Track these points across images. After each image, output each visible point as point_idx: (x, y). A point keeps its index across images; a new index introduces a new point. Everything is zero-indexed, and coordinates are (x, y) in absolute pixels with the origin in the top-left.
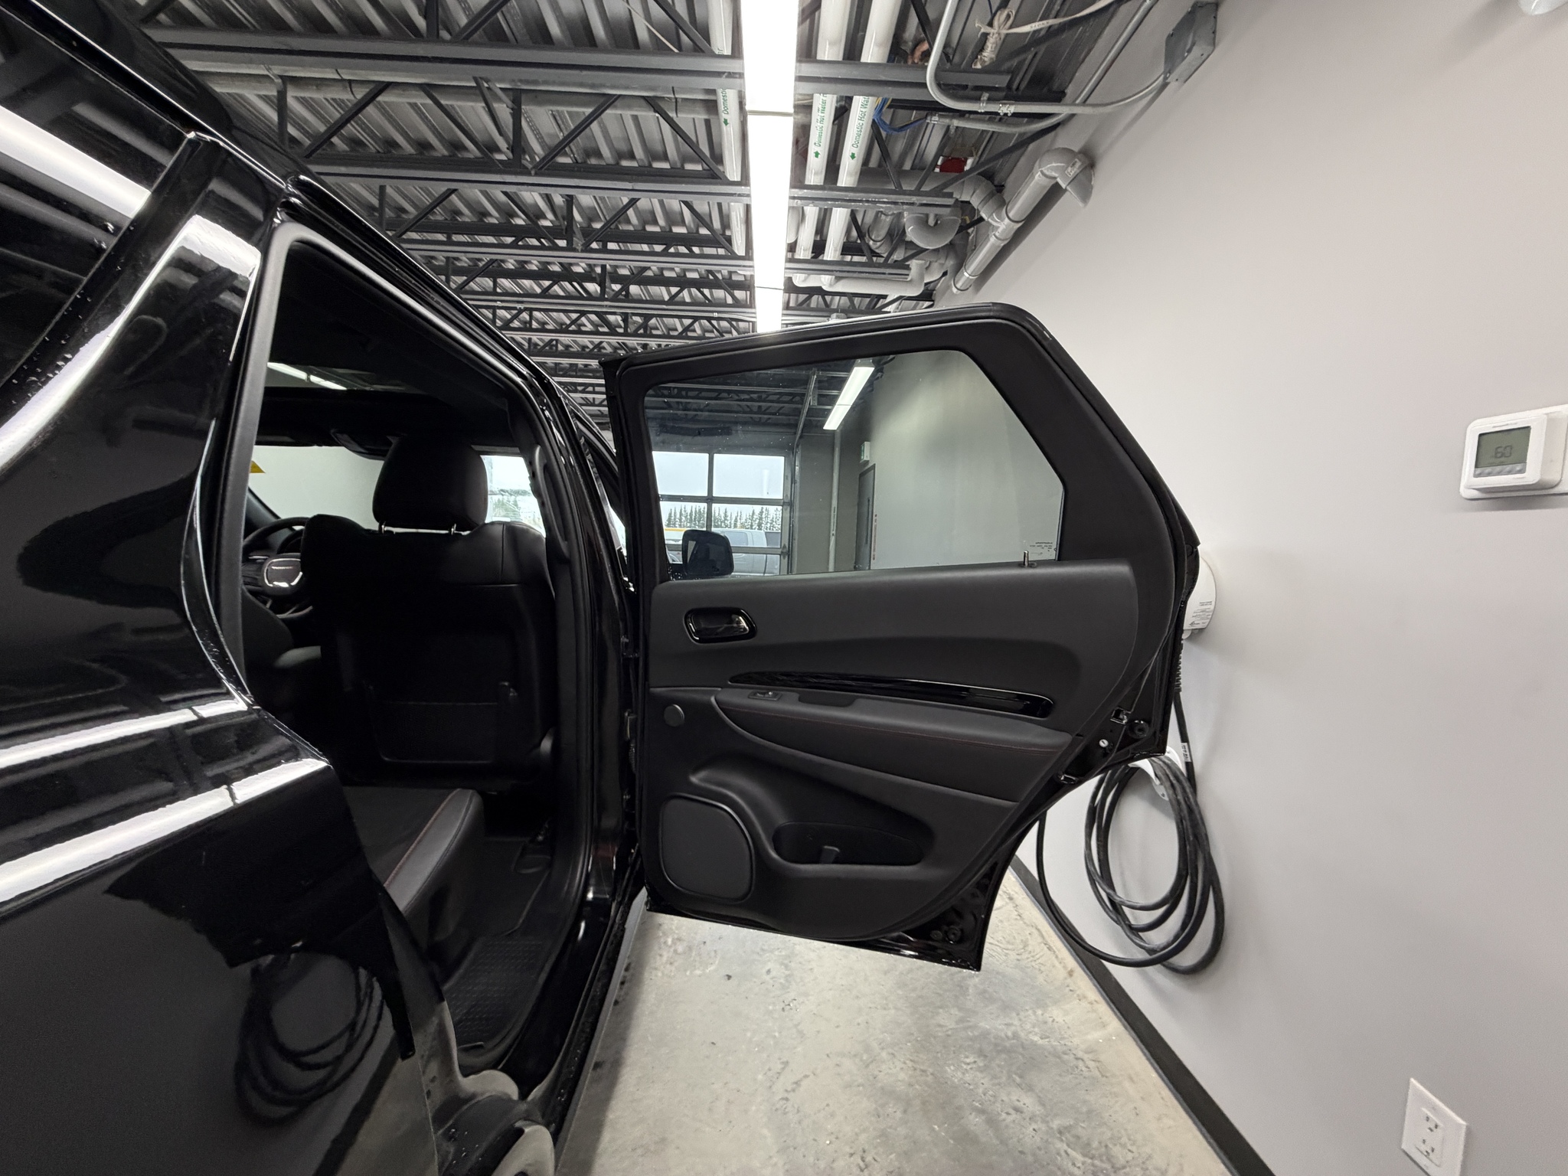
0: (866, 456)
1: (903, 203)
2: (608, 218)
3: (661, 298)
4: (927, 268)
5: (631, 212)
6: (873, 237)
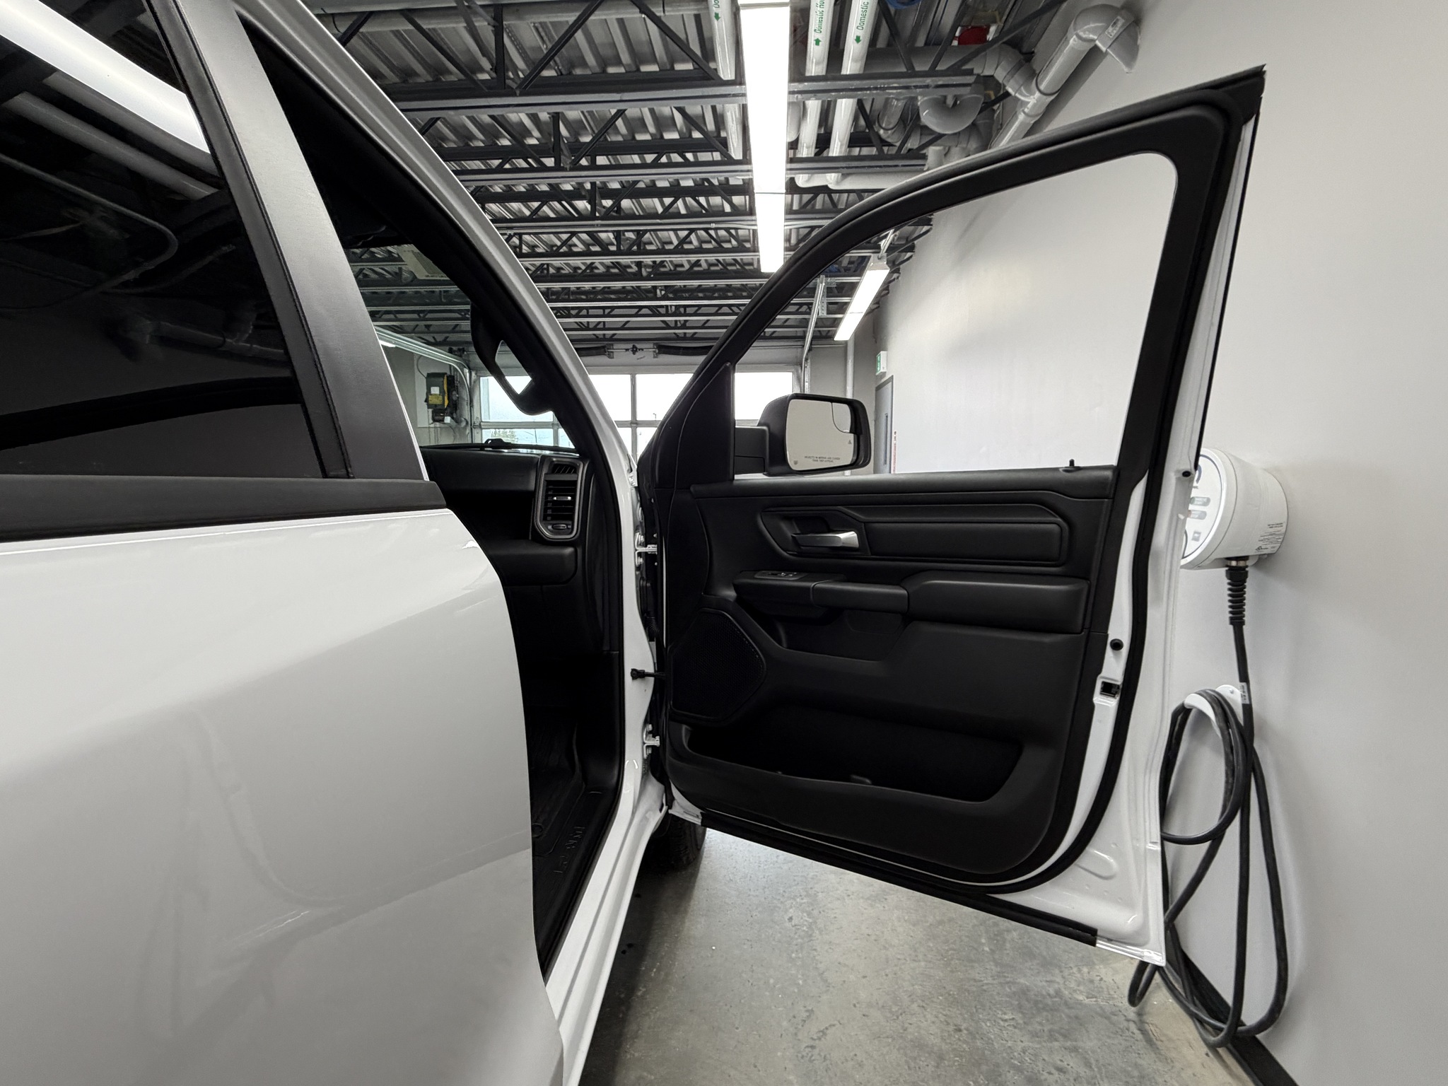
0: (882, 367)
1: (916, 87)
2: (596, 131)
3: (655, 211)
4: (946, 155)
5: (620, 123)
6: (884, 125)
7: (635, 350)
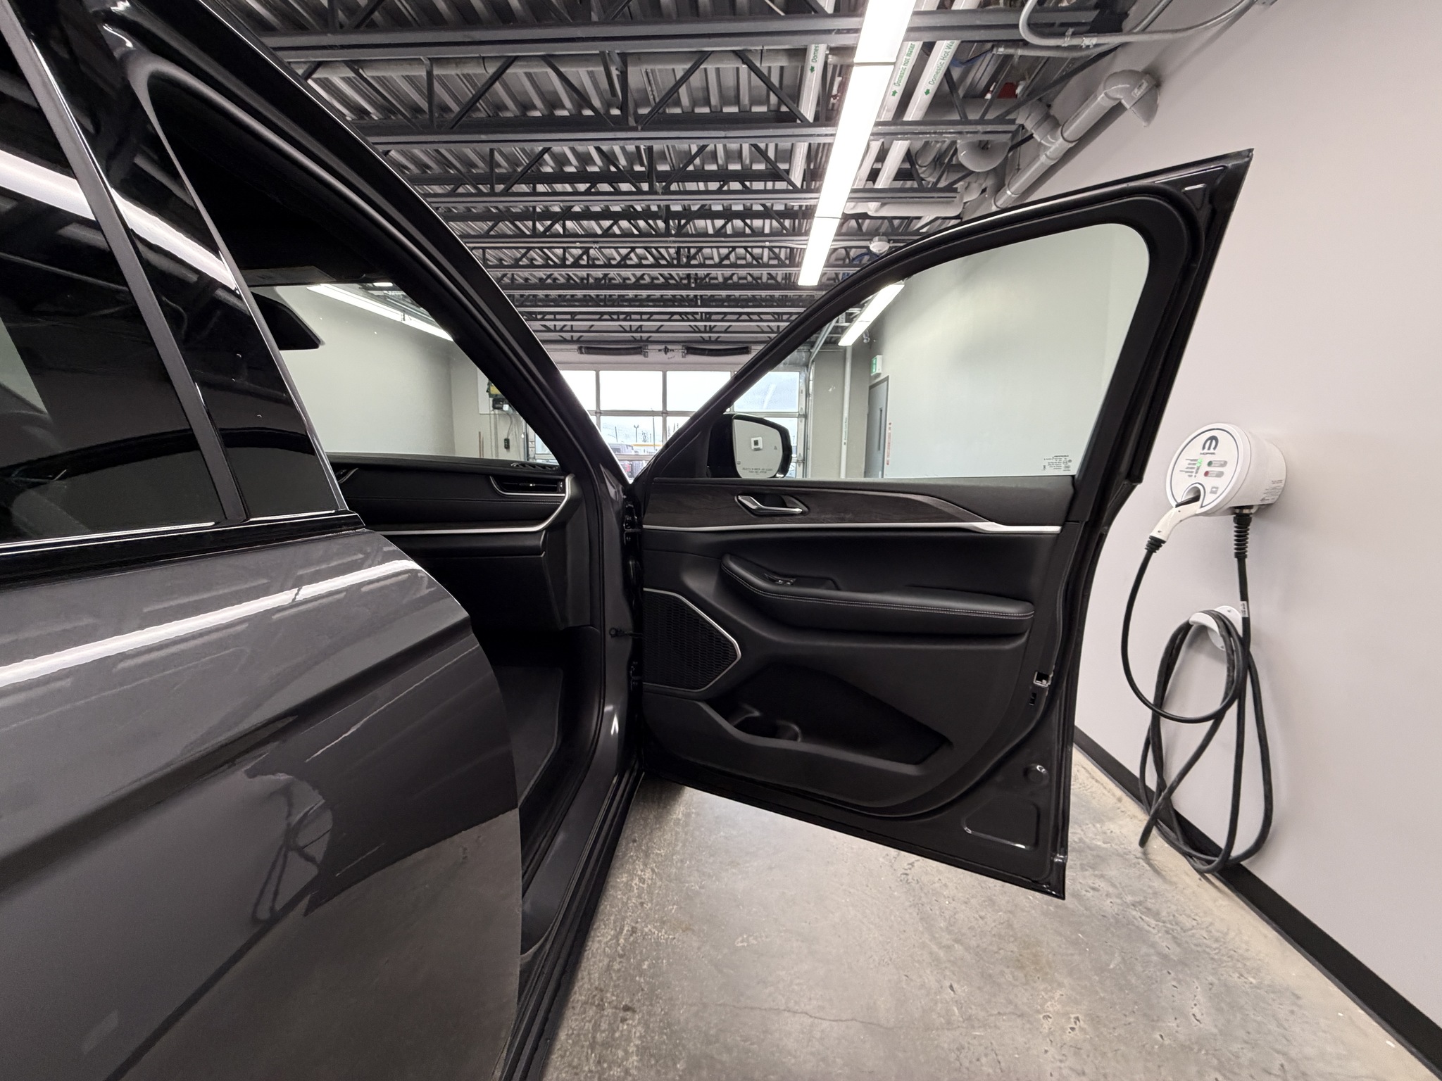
0: (877, 369)
1: (968, 133)
2: (674, 162)
3: (707, 231)
6: (919, 163)
7: (666, 351)
